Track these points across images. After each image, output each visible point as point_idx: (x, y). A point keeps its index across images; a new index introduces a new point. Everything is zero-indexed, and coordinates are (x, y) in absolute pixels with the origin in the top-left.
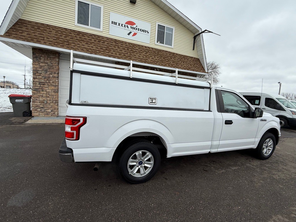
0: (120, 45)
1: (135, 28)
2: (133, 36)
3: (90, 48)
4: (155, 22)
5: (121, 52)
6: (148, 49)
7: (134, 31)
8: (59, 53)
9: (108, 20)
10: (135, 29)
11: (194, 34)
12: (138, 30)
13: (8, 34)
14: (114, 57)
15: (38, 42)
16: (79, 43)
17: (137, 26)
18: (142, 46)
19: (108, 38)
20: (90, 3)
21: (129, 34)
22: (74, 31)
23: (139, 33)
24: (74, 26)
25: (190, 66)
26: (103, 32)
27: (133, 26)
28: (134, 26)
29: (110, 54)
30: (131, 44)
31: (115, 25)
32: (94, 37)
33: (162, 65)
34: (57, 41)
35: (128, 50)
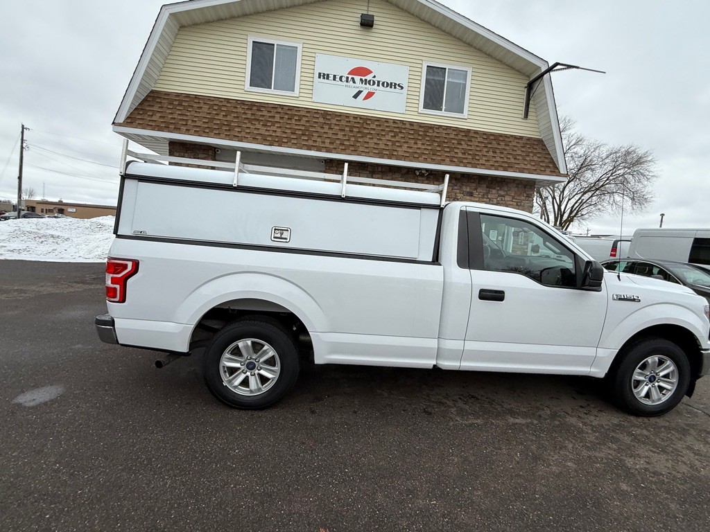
0: (334, 121)
1: (370, 81)
2: (364, 99)
3: (271, 133)
4: (420, 62)
5: (334, 137)
6: (400, 125)
7: (366, 89)
8: (215, 148)
9: (312, 71)
10: (370, 84)
11: (529, 77)
12: (378, 85)
13: (131, 120)
14: (319, 150)
15: (177, 130)
16: (249, 125)
17: (374, 77)
18: (387, 120)
19: (308, 110)
20: (275, 43)
21: (355, 96)
22: (243, 102)
23: (380, 91)
24: (243, 91)
25: (513, 160)
26: (300, 98)
27: (366, 78)
28: (369, 77)
29: (310, 143)
30: (360, 117)
31: (326, 81)
32: (280, 110)
33: (433, 161)
34: (210, 125)
35: (351, 131)
